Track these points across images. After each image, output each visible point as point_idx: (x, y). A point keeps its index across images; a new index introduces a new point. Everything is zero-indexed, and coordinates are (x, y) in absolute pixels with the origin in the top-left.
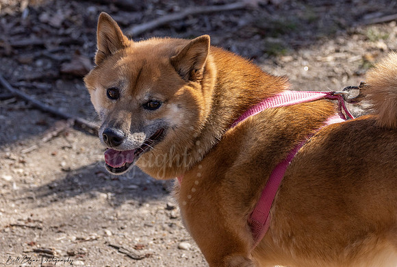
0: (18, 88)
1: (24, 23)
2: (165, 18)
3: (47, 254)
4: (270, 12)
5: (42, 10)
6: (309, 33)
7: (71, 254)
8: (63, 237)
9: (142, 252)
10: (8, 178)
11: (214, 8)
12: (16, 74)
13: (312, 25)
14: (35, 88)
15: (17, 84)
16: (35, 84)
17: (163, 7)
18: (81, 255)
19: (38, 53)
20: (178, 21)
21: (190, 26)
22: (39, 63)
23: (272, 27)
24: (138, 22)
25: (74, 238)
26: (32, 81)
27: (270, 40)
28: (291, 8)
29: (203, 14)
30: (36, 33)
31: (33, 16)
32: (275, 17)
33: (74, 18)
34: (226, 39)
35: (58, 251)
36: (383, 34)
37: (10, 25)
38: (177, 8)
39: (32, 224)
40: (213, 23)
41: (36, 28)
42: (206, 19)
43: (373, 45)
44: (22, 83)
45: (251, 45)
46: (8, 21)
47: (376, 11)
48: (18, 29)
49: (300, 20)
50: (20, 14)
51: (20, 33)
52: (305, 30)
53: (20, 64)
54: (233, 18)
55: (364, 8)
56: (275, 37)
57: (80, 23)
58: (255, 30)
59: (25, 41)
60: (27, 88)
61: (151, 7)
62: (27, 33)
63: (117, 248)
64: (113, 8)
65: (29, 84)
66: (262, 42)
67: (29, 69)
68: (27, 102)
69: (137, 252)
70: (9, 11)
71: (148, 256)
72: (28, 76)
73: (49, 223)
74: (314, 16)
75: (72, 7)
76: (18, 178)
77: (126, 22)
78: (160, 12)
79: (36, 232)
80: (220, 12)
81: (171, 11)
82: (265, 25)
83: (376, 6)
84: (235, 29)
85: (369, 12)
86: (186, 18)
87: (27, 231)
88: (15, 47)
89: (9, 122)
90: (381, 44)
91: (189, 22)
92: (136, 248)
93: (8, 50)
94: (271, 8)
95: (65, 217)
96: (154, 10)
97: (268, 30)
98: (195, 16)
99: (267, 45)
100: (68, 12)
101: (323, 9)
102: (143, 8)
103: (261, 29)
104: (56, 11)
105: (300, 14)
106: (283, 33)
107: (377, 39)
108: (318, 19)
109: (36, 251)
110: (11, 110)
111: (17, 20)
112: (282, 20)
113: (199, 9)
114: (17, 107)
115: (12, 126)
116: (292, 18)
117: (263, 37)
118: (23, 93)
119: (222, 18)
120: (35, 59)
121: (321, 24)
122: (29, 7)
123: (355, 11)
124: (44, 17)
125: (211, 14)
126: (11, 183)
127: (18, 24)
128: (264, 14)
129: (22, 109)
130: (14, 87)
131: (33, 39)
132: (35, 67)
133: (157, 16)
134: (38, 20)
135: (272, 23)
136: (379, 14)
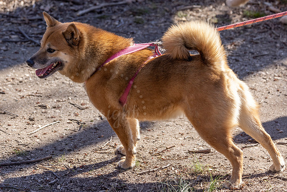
0: (31, 37)
1: (33, 10)
2: (92, 7)
3: (45, 107)
4: (137, 5)
5: (41, 5)
6: (153, 14)
7: (55, 108)
8: (51, 100)
9: (84, 107)
10: (28, 75)
11: (114, 4)
12: (30, 31)
13: (155, 11)
14: (38, 37)
15: (31, 36)
16: (38, 35)
17: (92, 3)
18: (59, 108)
19: (40, 22)
20: (98, 9)
21: (103, 11)
22: (40, 27)
23: (138, 11)
24: (82, 9)
25: (55, 100)
26: (37, 34)
27: (137, 17)
28: (146, 4)
29: (109, 6)
30: (38, 14)
31: (37, 7)
32: (139, 7)
33: (54, 8)
34: (119, 17)
35: (49, 106)
36: (185, 14)
37: (28, 11)
38: (98, 4)
39: (38, 95)
40: (113, 10)
41: (39, 12)
42: (110, 8)
43: (180, 19)
44: (33, 35)
45: (129, 19)
46: (27, 9)
47: (182, 5)
48: (31, 13)
49: (150, 8)
50: (32, 6)
51: (32, 14)
52: (152, 13)
53: (32, 27)
54: (121, 8)
55: (176, 3)
56: (139, 16)
57: (57, 10)
58: (131, 13)
59: (34, 18)
60: (35, 37)
61: (87, 3)
62: (35, 14)
63: (74, 105)
64: (71, 3)
65: (36, 36)
66: (134, 18)
67: (36, 29)
68: (35, 43)
69: (82, 106)
70: (27, 5)
71: (87, 108)
72: (35, 32)
73: (45, 94)
74: (156, 7)
75: (54, 3)
76: (32, 75)
77: (76, 9)
78: (91, 5)
79: (40, 98)
80: (116, 5)
81: (95, 5)
82: (135, 11)
83: (182, 3)
84: (122, 13)
85: (179, 5)
86: (101, 8)
87: (36, 97)
88: (30, 20)
89: (27, 52)
90: (184, 19)
91: (102, 10)
92: (82, 105)
93: (27, 21)
94: (137, 3)
95: (51, 92)
96: (88, 4)
97: (136, 13)
98: (105, 7)
99: (136, 19)
100: (52, 5)
101: (159, 4)
102: (83, 4)
103: (133, 12)
104: (47, 5)
105: (150, 6)
106: (142, 14)
107: (182, 17)
108: (157, 8)
109: (39, 106)
110: (28, 46)
111: (30, 9)
112: (142, 8)
113: (107, 4)
114: (31, 45)
115: (29, 53)
116: (146, 8)
117: (134, 16)
118: (33, 39)
119: (117, 8)
120: (38, 25)
121: (158, 10)
122: (36, 3)
123: (172, 4)
124: (42, 7)
125: (112, 6)
126: (29, 77)
127: (31, 10)
128: (135, 6)
129: (33, 46)
130: (29, 37)
131: (37, 17)
132: (38, 28)
133: (90, 7)
134: (39, 9)
135: (138, 10)
136: (183, 6)
